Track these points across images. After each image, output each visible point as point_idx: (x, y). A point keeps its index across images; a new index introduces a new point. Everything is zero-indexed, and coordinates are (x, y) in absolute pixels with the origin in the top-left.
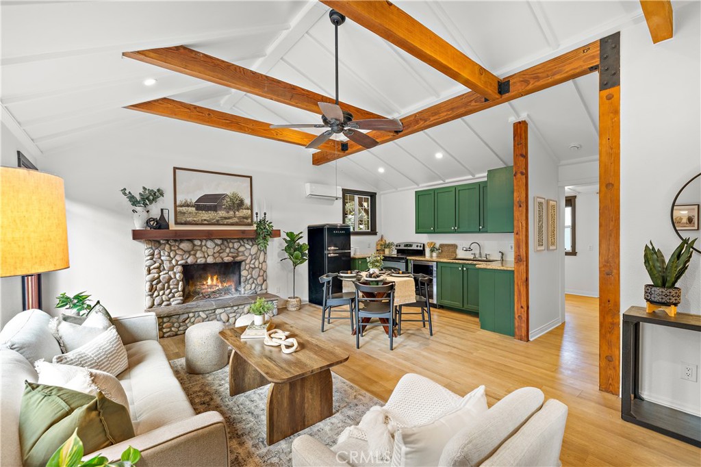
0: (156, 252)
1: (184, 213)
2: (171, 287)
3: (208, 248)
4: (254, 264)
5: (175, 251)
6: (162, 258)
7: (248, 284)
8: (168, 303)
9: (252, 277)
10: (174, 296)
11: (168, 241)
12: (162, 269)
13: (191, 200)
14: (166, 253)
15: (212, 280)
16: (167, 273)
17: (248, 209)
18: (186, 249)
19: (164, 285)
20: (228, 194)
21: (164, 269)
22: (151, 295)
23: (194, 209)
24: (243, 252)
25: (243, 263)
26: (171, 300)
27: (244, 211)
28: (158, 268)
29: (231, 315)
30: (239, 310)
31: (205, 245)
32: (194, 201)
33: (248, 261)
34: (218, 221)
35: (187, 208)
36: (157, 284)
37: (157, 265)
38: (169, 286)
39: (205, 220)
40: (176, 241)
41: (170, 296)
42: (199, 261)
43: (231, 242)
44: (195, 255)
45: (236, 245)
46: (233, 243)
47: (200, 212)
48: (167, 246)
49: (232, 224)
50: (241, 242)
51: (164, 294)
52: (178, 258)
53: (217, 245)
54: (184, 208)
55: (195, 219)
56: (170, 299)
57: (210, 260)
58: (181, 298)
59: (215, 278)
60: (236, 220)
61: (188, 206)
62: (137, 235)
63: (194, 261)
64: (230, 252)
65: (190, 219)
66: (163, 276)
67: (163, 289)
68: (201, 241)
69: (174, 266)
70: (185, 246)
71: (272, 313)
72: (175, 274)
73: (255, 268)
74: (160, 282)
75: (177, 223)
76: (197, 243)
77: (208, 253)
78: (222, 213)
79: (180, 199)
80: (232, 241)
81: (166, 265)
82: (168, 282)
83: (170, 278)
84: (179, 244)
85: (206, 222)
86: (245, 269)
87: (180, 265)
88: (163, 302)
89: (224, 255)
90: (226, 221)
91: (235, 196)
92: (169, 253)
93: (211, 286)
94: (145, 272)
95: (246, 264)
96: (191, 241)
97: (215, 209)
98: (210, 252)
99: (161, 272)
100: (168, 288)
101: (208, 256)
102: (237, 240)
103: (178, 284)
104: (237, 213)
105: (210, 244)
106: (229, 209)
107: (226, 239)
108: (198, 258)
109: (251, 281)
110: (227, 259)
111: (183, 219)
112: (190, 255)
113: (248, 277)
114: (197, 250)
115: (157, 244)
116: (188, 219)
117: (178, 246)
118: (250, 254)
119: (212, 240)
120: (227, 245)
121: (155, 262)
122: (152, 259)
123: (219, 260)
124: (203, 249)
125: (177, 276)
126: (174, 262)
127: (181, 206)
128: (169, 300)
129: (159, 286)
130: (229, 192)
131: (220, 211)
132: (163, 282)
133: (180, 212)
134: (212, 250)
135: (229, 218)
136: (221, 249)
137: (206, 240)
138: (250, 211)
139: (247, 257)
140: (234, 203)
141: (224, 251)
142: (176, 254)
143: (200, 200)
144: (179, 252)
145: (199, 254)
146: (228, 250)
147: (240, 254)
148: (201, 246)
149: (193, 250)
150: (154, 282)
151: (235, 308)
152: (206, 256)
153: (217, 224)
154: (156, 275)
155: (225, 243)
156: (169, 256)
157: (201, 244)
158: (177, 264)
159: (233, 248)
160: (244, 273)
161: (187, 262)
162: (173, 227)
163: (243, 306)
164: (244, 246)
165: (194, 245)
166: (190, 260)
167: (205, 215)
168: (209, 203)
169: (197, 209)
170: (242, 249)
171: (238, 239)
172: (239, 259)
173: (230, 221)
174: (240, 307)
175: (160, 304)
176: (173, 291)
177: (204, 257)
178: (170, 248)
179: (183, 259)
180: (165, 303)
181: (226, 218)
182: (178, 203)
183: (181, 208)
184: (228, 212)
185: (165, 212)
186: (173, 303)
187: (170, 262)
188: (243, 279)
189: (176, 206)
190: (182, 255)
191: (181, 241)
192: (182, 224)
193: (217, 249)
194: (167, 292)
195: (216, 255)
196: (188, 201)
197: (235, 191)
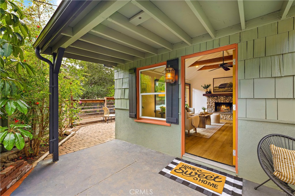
0: (209, 99)
5: (213, 99)
11: (211, 96)
15: (223, 106)
20: (228, 82)
22: (208, 109)
28: (209, 103)
29: (224, 117)
30: (227, 116)
40: (213, 96)
42: (219, 102)
44: (218, 100)
48: (211, 98)
52: (213, 101)
53: (224, 97)
55: (218, 91)
57: (222, 102)
58: (214, 111)
59: (224, 106)
61: (217, 87)
62: (204, 95)
66: (210, 105)
67: (210, 108)
70: (215, 98)
72: (213, 104)
75: (214, 92)
76: (219, 97)
77: (222, 100)
79: (215, 86)
80: (229, 96)
81: (211, 102)
89: (227, 100)
90: (227, 91)
93: (223, 108)
94: (207, 104)
96: (217, 96)
97: (224, 88)
98: (222, 99)
103: (213, 107)
105: (222, 97)
106: (228, 87)
107: (227, 96)
110: (227, 102)
111: (215, 91)
115: (209, 97)
119: (223, 96)
121: (209, 101)
123: (225, 102)
127: (215, 88)
129: (209, 107)
131: (226, 88)
140: (230, 85)
141: (227, 99)
143: (220, 86)
145: (219, 100)
146: (228, 99)
151: (225, 115)
153: (225, 92)
159: (230, 98)
162: (212, 93)
165: (218, 98)
166: (217, 101)
167: (221, 90)
168: (223, 86)
169: (219, 88)
170: (232, 99)
171: (231, 96)
172: (231, 102)
173: (229, 91)
175: (209, 111)
179: (215, 101)
181: (227, 90)
182: (214, 87)
185: (211, 89)
186: (212, 111)
187: (212, 101)
191: (215, 96)
192: (215, 92)
193: (224, 99)
194: (211, 109)
195: (224, 100)
196: (217, 86)
197: (231, 82)
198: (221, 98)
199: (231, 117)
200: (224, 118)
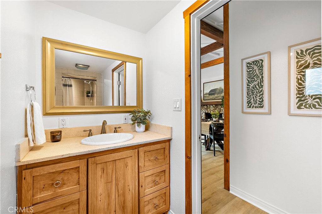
1: (206, 97)
20: (218, 88)
24: (223, 110)
32: (208, 92)
34: (214, 98)
40: (203, 105)
44: (208, 110)
45: (220, 107)
49: (219, 99)
50: (222, 106)
52: (204, 111)
53: (214, 107)
68: (209, 105)
70: (205, 107)
72: (203, 115)
75: (204, 100)
76: (208, 106)
78: (216, 95)
79: (205, 92)
80: (219, 105)
85: (211, 99)
87: (204, 113)
96: (207, 105)
97: (214, 94)
98: (212, 109)
104: (221, 95)
105: (212, 106)
106: (218, 93)
127: (205, 95)
137: (211, 105)
140: (220, 91)
141: (216, 109)
143: (210, 92)
144: (204, 109)
146: (217, 109)
147: (221, 111)
148: (209, 107)
152: (211, 111)
155: (216, 106)
165: (208, 107)
166: (207, 112)
167: (211, 97)
168: (212, 92)
170: (222, 109)
173: (219, 98)
178: (202, 107)
181: (217, 97)
184: (218, 95)
187: (202, 112)
189: (204, 95)
191: (205, 105)
193: (214, 108)
195: (214, 111)
197: (220, 86)
198: (210, 108)
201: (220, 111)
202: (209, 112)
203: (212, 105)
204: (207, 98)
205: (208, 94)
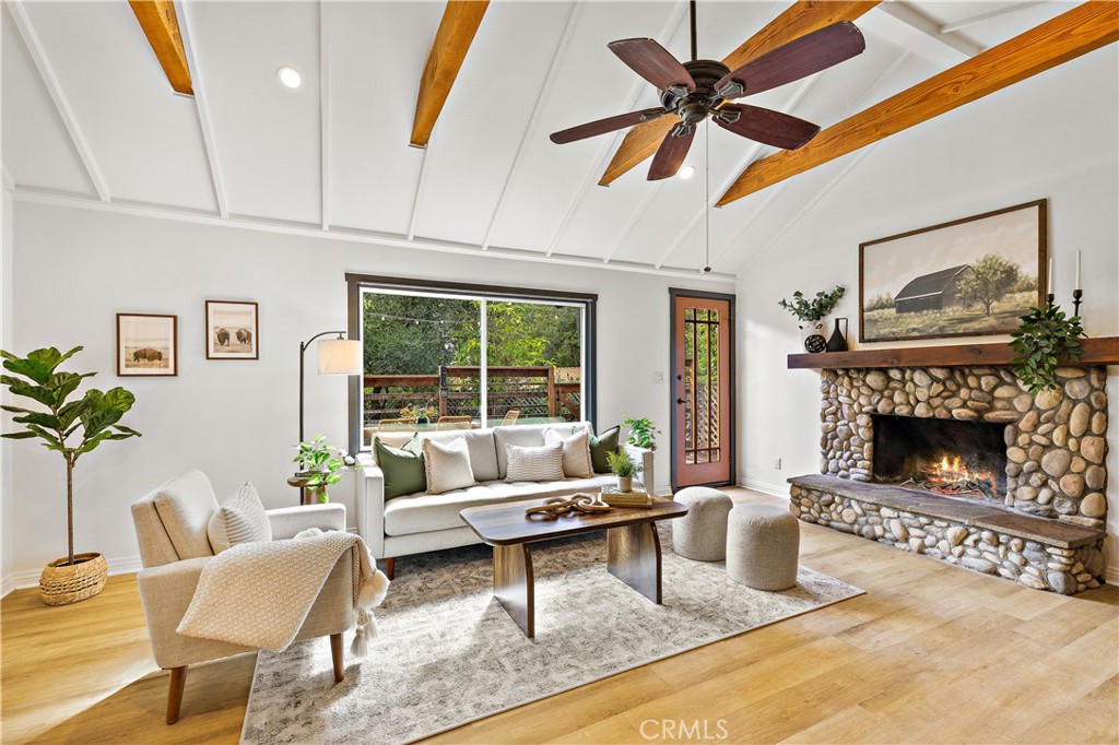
0: (833, 387)
1: (876, 321)
2: (852, 448)
3: (915, 384)
4: (1048, 435)
5: (858, 388)
6: (840, 399)
7: (1027, 483)
8: (845, 473)
9: (1038, 469)
10: (854, 466)
11: (847, 371)
12: (839, 415)
13: (889, 294)
14: (845, 391)
16: (847, 425)
17: (1029, 288)
18: (874, 386)
19: (841, 443)
20: (972, 261)
21: (843, 417)
22: (825, 455)
23: (893, 311)
24: (1009, 400)
25: (1008, 429)
26: (851, 470)
27: (1018, 296)
28: (835, 414)
29: (913, 532)
30: (933, 529)
31: (912, 380)
32: (894, 295)
33: (1023, 425)
34: (942, 328)
35: (880, 311)
36: (833, 438)
37: (833, 408)
38: (849, 445)
39: (914, 330)
40: (859, 370)
41: (850, 462)
42: (896, 410)
43: (971, 374)
44: (891, 398)
45: (987, 382)
46: (978, 377)
47: (905, 315)
48: (846, 380)
49: (978, 334)
50: (1002, 374)
51: (841, 457)
52: (861, 401)
53: (935, 380)
54: (875, 312)
55: (894, 330)
56: (850, 467)
57: (921, 411)
58: (866, 472)
60: (991, 322)
61: (883, 306)
62: (794, 362)
63: (888, 409)
64: (970, 399)
65: (886, 330)
66: (841, 429)
67: (840, 449)
68: (902, 370)
69: (856, 414)
70: (873, 379)
71: (1043, 578)
72: (858, 427)
73: (1050, 446)
74: (837, 436)
75: (862, 340)
76: (895, 374)
77: (919, 397)
78: (953, 311)
79: (871, 296)
80: (975, 371)
81: (845, 408)
82: (848, 439)
83: (850, 434)
84: (865, 376)
85: (916, 334)
86: (1015, 444)
87: (867, 413)
88: (839, 469)
89: (956, 402)
90: (961, 329)
91: (991, 265)
92: (849, 391)
93: (948, 475)
94: (819, 418)
95: (1017, 433)
96: (884, 371)
97: (936, 304)
98: (922, 394)
99: (839, 420)
100: (848, 449)
101: (918, 401)
102: (988, 371)
103: (862, 446)
104: (995, 304)
105: (919, 377)
106: (972, 298)
107: (961, 369)
108: (895, 405)
109: (1035, 479)
110: (959, 413)
111: (870, 333)
112: (882, 396)
113: (1026, 467)
114: (894, 389)
115: (832, 376)
116: (882, 332)
117: (864, 381)
118: (1032, 406)
120: (961, 381)
121: (831, 405)
122: (827, 399)
123: (941, 414)
124: (907, 388)
125: (860, 431)
126: (855, 406)
127: (871, 309)
128: (847, 470)
129: (835, 442)
130: (973, 260)
131: (949, 305)
132: (841, 436)
133: (870, 320)
134: (925, 391)
135: (971, 320)
136: (946, 389)
137: (913, 369)
138: (1035, 294)
139: (1022, 415)
140: (986, 282)
141: (954, 394)
142: (860, 394)
143: (905, 291)
144: (864, 390)
145: (898, 398)
146: (964, 393)
147: (999, 404)
148: (903, 382)
149: (887, 388)
150: (829, 436)
151: (923, 520)
152: (912, 402)
153: (941, 334)
154: (831, 425)
155: (957, 375)
156: (849, 396)
157: (904, 377)
158: (861, 412)
159: (979, 388)
160: (1013, 454)
161: (876, 410)
162: (858, 347)
163: (944, 524)
164: (1014, 385)
165: (889, 379)
166: (883, 407)
167: (914, 321)
168: (926, 293)
169: (899, 311)
170: (1001, 392)
171: (991, 366)
172: (990, 416)
173: (975, 326)
174: (936, 522)
175: (835, 473)
176: (855, 456)
177: (909, 402)
178: (851, 384)
179: (870, 404)
180: (841, 473)
181: (962, 321)
182: (866, 305)
183: (870, 313)
184: (970, 306)
185: (842, 324)
186: (853, 476)
187: (851, 406)
188: (1009, 468)
189: (862, 311)
190: (869, 397)
191: (868, 371)
192: (870, 341)
193: (937, 388)
194: (846, 455)
195: (937, 402)
196: (885, 297)
197: (991, 252)
198: (909, 387)
199: (969, 541)
200: (914, 543)
201: (992, 409)
202: (902, 411)
203: (925, 369)
204: (884, 331)
205: (891, 306)
